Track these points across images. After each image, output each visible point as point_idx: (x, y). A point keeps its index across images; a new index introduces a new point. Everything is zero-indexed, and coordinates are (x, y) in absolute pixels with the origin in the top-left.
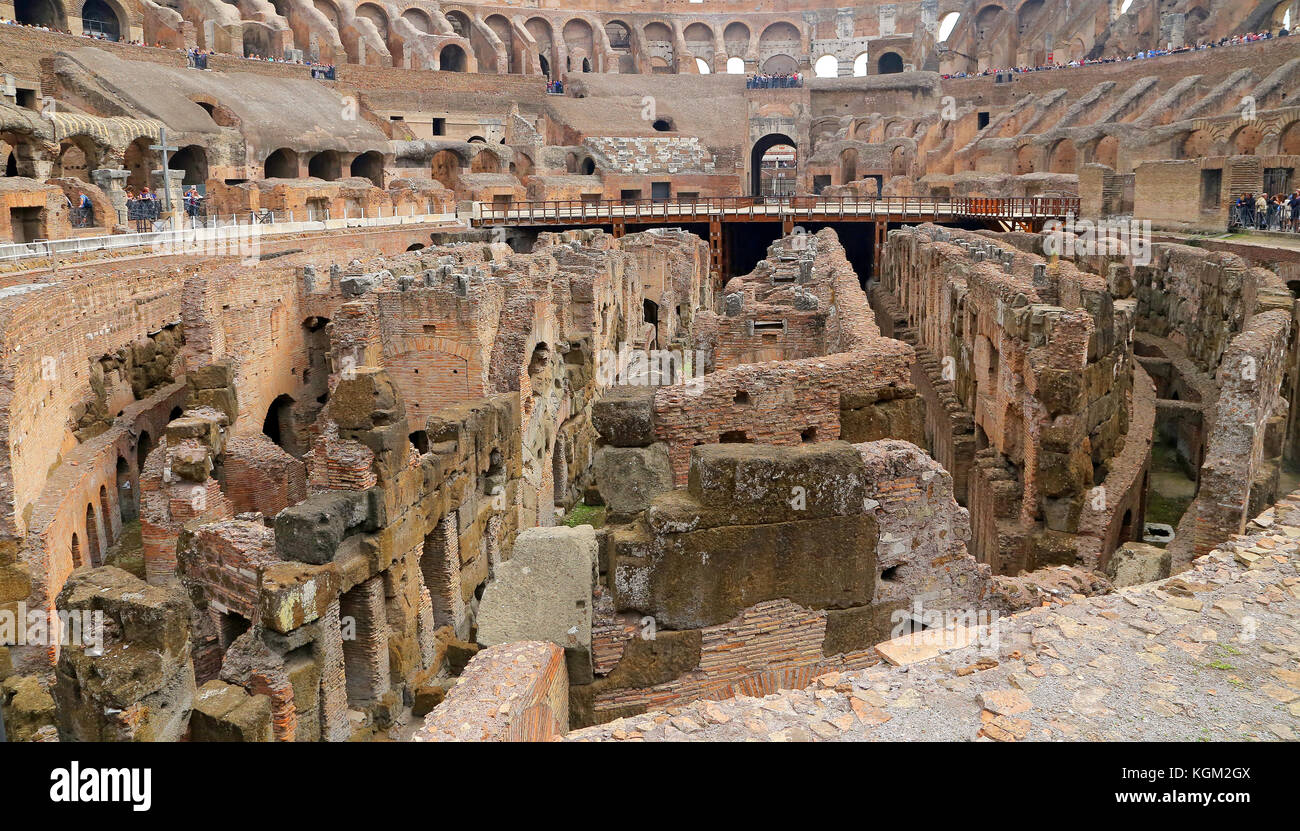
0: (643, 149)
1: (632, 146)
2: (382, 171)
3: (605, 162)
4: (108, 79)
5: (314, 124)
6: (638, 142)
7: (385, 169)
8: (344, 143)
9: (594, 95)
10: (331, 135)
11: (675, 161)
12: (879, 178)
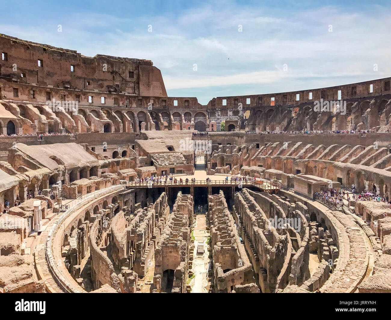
0: (166, 158)
1: (163, 157)
2: (97, 171)
3: (156, 162)
4: (30, 155)
5: (80, 160)
6: (165, 155)
7: (98, 170)
8: (89, 165)
9: (150, 139)
10: (85, 163)
11: (175, 161)
12: (230, 165)
